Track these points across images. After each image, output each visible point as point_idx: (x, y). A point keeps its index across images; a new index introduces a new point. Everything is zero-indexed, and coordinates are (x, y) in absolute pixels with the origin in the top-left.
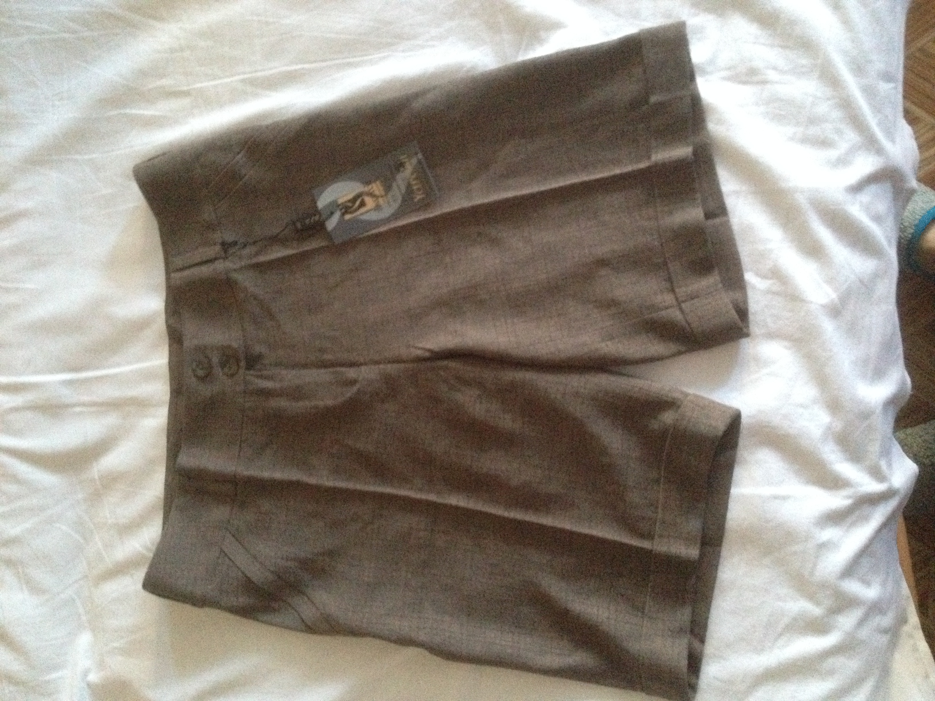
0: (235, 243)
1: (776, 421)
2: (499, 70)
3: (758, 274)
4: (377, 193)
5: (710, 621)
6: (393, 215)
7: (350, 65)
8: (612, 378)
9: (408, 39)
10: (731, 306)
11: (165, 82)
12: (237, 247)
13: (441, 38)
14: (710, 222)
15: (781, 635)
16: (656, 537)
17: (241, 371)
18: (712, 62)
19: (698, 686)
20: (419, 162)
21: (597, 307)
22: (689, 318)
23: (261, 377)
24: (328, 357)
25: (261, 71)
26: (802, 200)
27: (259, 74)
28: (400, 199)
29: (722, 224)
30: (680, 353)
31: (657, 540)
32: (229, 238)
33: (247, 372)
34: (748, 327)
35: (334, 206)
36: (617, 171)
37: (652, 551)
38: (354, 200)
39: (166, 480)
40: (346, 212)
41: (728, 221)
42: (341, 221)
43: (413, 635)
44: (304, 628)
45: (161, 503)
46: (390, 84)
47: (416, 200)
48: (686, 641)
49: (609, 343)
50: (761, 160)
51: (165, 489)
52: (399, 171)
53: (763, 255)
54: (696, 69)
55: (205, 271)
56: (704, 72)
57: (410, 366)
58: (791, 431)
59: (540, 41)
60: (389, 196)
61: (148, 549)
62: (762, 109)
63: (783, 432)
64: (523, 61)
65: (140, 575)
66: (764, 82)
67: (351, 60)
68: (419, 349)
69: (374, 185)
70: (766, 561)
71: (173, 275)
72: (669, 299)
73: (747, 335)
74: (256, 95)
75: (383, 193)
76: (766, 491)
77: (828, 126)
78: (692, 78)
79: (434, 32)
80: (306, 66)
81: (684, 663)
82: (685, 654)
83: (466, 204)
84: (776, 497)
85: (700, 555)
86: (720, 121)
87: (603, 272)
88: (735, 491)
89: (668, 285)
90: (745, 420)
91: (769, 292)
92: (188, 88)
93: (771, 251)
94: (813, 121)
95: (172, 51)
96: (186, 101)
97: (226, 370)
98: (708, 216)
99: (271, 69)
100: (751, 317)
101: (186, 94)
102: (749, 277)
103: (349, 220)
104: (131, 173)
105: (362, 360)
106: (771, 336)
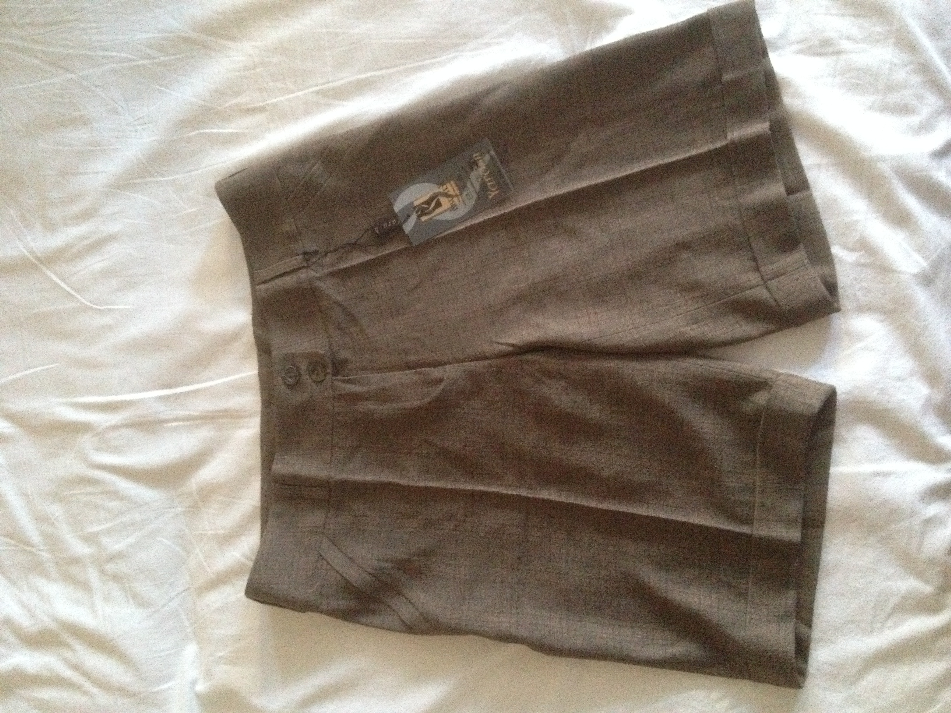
0: (316, 252)
1: (873, 395)
2: (568, 60)
3: (845, 247)
4: (451, 192)
5: (816, 604)
6: (470, 212)
7: (421, 69)
8: (700, 362)
9: (476, 38)
10: (819, 281)
11: (242, 100)
12: (318, 256)
13: (509, 34)
14: (792, 197)
15: (890, 615)
16: (755, 521)
17: (329, 378)
18: (782, 36)
19: (808, 672)
20: (492, 158)
21: (681, 291)
22: (777, 296)
23: (348, 381)
24: (412, 358)
25: (332, 81)
26: (885, 168)
27: (332, 85)
28: (475, 196)
29: (804, 199)
30: (769, 332)
31: (756, 524)
32: (310, 247)
33: (334, 378)
34: (837, 301)
35: (410, 208)
36: (694, 152)
37: (751, 535)
38: (428, 202)
39: (262, 489)
40: (423, 214)
41: (811, 195)
42: (418, 223)
43: (513, 631)
44: (404, 629)
45: (258, 512)
46: (460, 83)
47: (490, 197)
48: (792, 624)
49: (695, 326)
50: (841, 131)
51: (261, 497)
52: (472, 169)
53: (850, 227)
54: (767, 44)
55: (288, 281)
56: (777, 48)
57: (494, 362)
58: (889, 406)
59: (607, 29)
60: (465, 194)
61: (248, 558)
62: (838, 79)
63: (881, 407)
64: (591, 50)
65: (242, 584)
66: (839, 53)
67: (421, 64)
68: (502, 344)
69: (448, 185)
70: (872, 540)
71: (258, 287)
72: (753, 278)
73: (838, 310)
74: (328, 106)
75: (457, 192)
76: (867, 468)
77: (907, 93)
78: (764, 53)
79: (501, 29)
80: (378, 73)
81: (792, 647)
82: (791, 638)
83: (541, 197)
84: (877, 474)
85: (802, 538)
86: (796, 95)
87: (685, 255)
88: (834, 470)
89: (752, 264)
90: (841, 396)
91: (858, 264)
92: (264, 104)
93: (857, 222)
94: (891, 88)
95: (247, 68)
96: (260, 117)
97: (314, 377)
98: (790, 191)
99: (342, 79)
100: (840, 291)
101: (262, 110)
102: (836, 250)
103: (425, 221)
104: (213, 191)
105: (445, 359)
106: (861, 309)
